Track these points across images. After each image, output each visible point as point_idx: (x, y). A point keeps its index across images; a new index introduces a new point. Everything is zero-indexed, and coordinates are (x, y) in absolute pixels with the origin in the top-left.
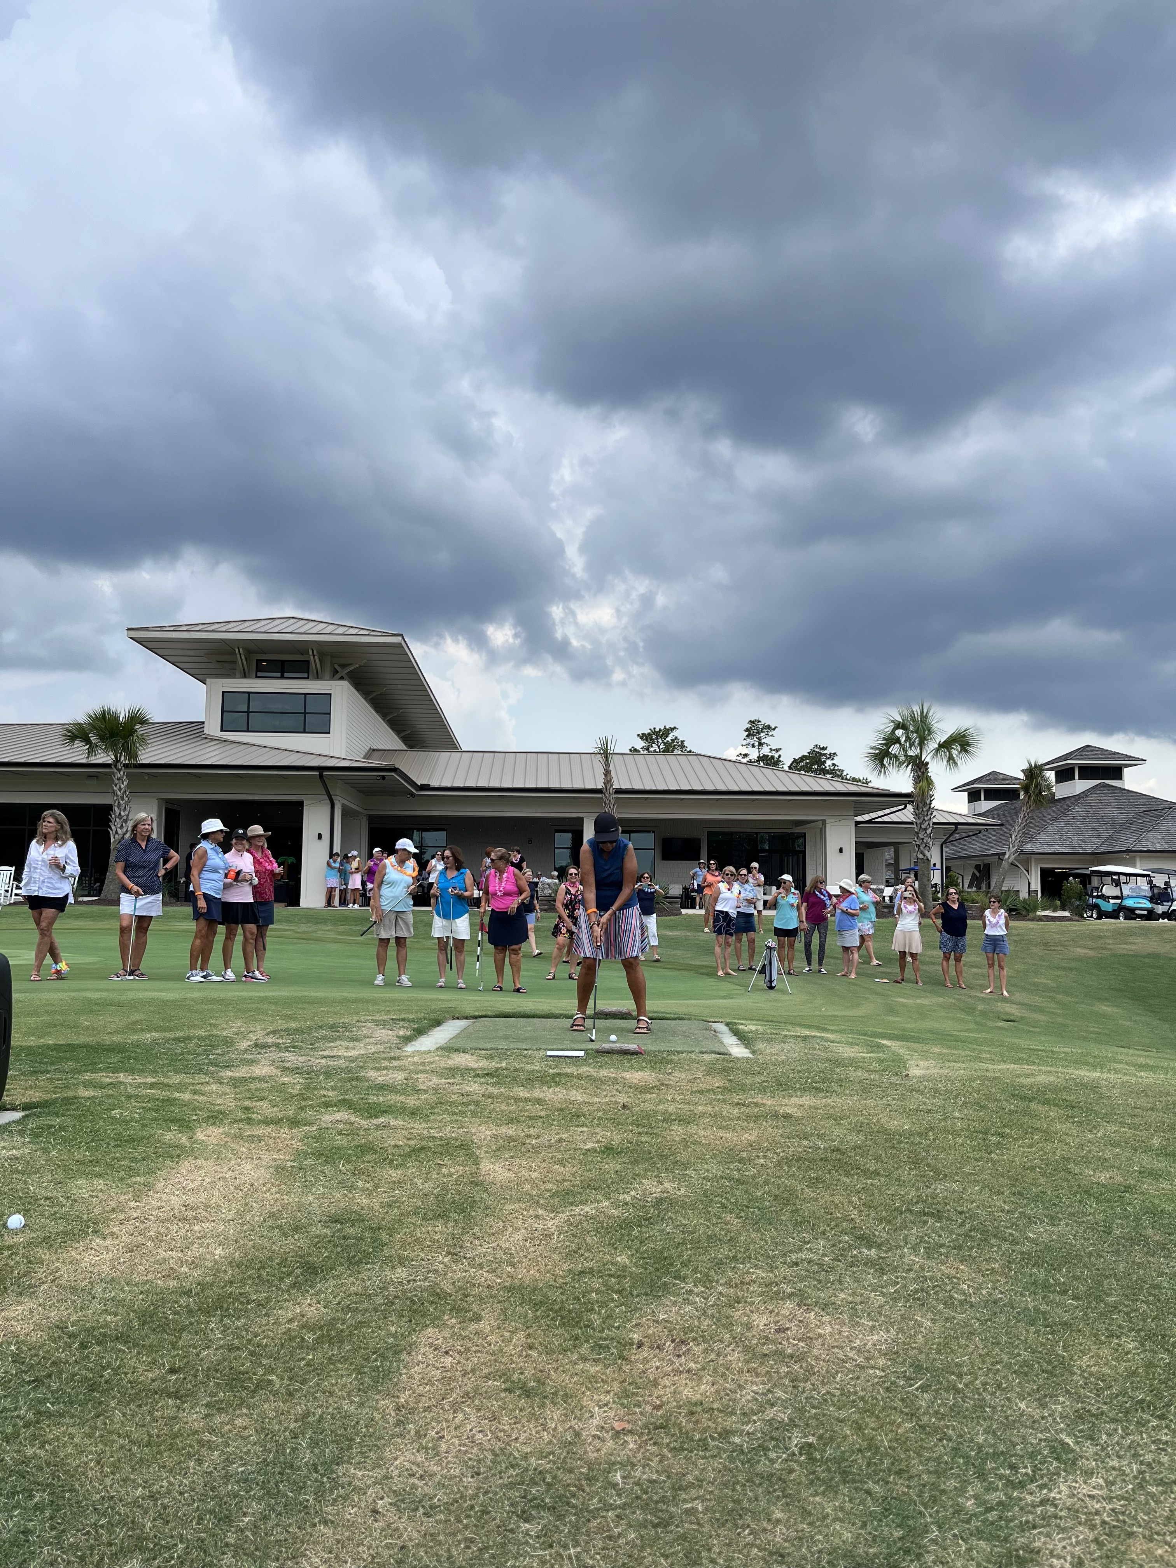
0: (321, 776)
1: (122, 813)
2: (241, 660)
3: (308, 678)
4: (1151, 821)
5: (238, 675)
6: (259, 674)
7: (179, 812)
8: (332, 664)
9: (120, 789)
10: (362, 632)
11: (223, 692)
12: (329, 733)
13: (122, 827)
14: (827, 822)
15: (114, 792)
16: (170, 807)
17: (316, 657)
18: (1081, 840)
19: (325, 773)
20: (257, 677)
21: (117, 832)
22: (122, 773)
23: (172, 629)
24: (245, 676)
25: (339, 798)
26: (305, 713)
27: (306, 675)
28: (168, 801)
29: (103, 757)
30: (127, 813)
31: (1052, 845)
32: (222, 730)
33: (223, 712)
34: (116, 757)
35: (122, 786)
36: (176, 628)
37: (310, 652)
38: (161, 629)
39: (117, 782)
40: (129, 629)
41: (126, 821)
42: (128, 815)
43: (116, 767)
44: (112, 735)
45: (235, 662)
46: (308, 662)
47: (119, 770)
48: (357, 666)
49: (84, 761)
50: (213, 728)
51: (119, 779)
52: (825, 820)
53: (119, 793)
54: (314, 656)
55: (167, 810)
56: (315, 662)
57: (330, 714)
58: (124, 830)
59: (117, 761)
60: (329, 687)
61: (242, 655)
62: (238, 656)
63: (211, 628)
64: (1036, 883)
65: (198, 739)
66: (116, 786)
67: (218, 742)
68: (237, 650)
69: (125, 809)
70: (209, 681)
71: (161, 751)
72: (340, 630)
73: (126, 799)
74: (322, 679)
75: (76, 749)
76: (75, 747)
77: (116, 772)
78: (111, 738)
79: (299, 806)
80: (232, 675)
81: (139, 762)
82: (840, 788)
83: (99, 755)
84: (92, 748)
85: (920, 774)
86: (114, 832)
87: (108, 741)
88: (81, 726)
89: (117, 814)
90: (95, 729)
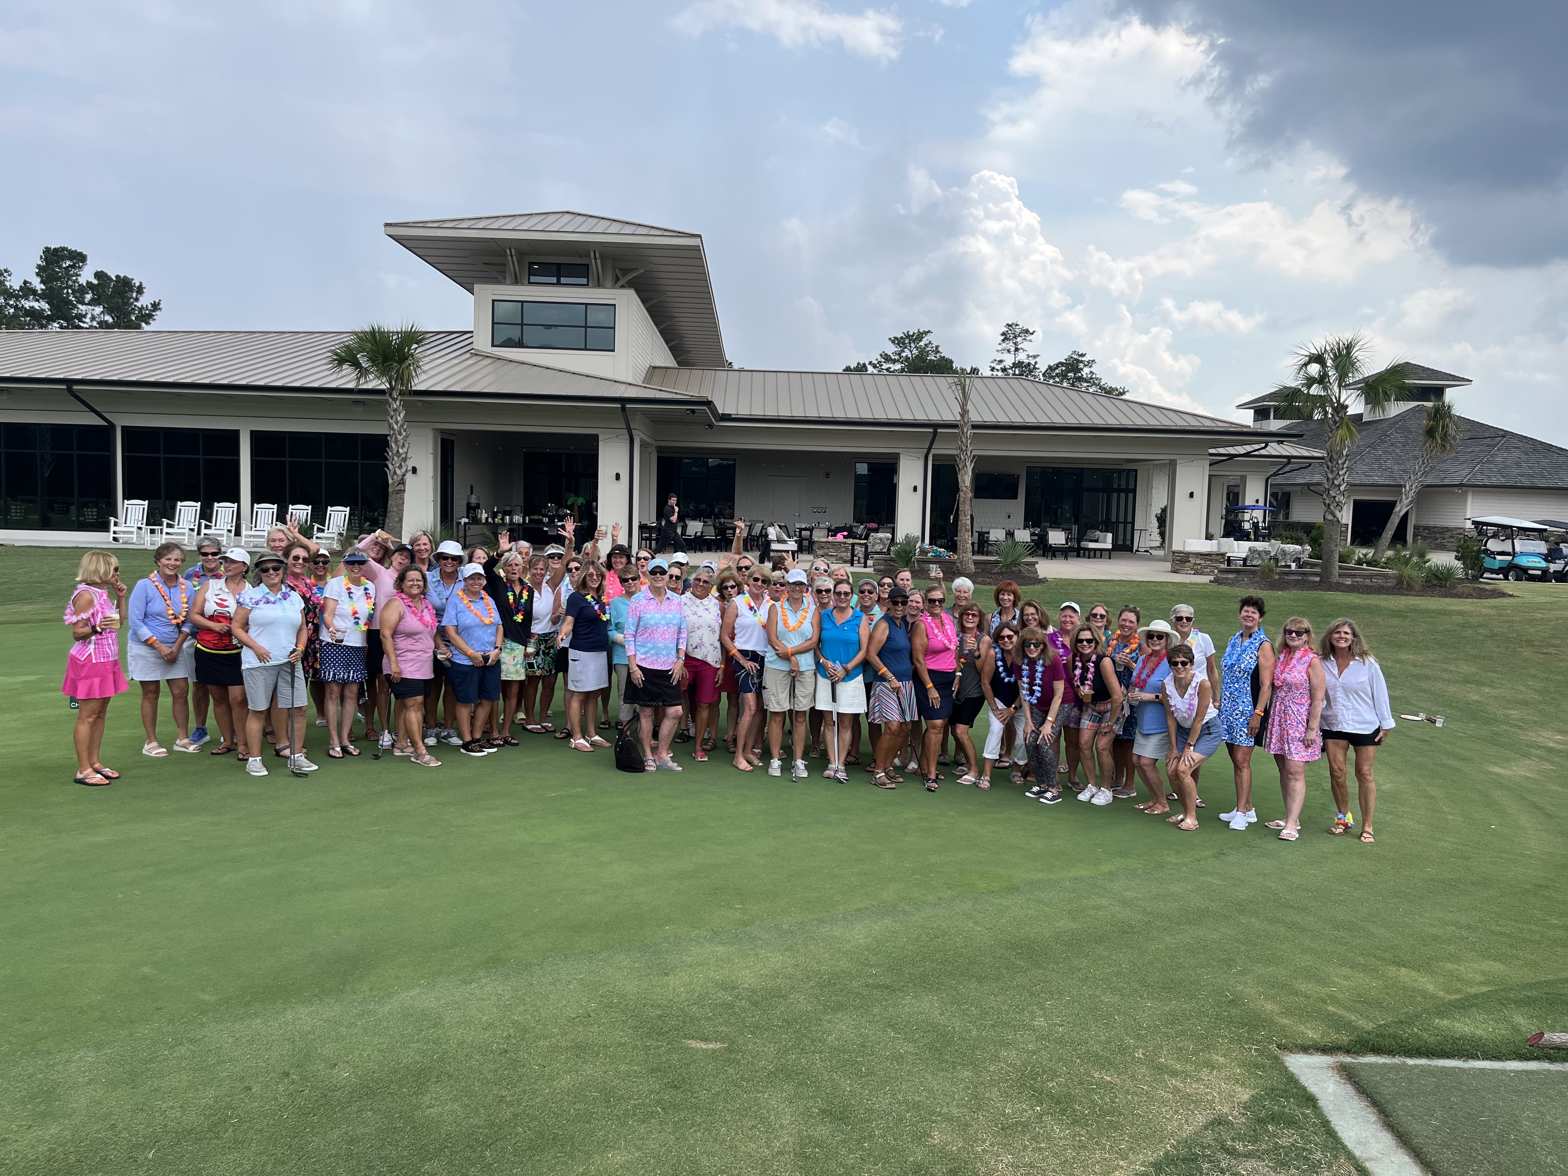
0: (623, 409)
1: (401, 451)
2: (512, 262)
3: (586, 285)
4: (1482, 451)
5: (508, 280)
6: (533, 279)
7: (452, 442)
8: (614, 268)
9: (397, 422)
10: (653, 232)
11: (494, 301)
12: (614, 351)
13: (400, 467)
14: (1178, 462)
15: (390, 425)
16: (446, 437)
17: (599, 261)
18: (1402, 470)
19: (628, 406)
20: (530, 283)
21: (395, 473)
22: (398, 403)
23: (436, 225)
24: (516, 281)
25: (638, 433)
26: (586, 327)
27: (584, 281)
28: (442, 431)
29: (373, 382)
30: (405, 450)
31: (1370, 476)
32: (493, 345)
33: (493, 323)
34: (390, 384)
35: (399, 419)
36: (440, 224)
37: (592, 254)
38: (423, 224)
39: (392, 413)
40: (387, 225)
41: (404, 460)
42: (407, 453)
43: (390, 395)
44: (385, 360)
45: (504, 265)
46: (588, 265)
47: (395, 400)
48: (642, 271)
49: (351, 385)
50: (483, 341)
51: (395, 410)
52: (1175, 460)
53: (396, 427)
54: (595, 258)
55: (443, 441)
56: (595, 265)
57: (614, 328)
58: (404, 470)
59: (392, 388)
60: (613, 297)
61: (514, 258)
62: (510, 258)
63: (480, 225)
64: (1346, 517)
65: (468, 355)
66: (392, 418)
67: (489, 361)
68: (508, 251)
69: (403, 445)
70: (477, 287)
71: (432, 373)
72: (628, 229)
73: (404, 434)
74: (605, 287)
75: (344, 373)
76: (342, 370)
77: (391, 400)
78: (384, 361)
79: (594, 440)
80: (501, 279)
81: (414, 388)
82: (1194, 423)
83: (371, 380)
84: (363, 372)
85: (1337, 419)
86: (392, 472)
87: (380, 366)
88: (347, 347)
89: (395, 451)
90: (364, 350)
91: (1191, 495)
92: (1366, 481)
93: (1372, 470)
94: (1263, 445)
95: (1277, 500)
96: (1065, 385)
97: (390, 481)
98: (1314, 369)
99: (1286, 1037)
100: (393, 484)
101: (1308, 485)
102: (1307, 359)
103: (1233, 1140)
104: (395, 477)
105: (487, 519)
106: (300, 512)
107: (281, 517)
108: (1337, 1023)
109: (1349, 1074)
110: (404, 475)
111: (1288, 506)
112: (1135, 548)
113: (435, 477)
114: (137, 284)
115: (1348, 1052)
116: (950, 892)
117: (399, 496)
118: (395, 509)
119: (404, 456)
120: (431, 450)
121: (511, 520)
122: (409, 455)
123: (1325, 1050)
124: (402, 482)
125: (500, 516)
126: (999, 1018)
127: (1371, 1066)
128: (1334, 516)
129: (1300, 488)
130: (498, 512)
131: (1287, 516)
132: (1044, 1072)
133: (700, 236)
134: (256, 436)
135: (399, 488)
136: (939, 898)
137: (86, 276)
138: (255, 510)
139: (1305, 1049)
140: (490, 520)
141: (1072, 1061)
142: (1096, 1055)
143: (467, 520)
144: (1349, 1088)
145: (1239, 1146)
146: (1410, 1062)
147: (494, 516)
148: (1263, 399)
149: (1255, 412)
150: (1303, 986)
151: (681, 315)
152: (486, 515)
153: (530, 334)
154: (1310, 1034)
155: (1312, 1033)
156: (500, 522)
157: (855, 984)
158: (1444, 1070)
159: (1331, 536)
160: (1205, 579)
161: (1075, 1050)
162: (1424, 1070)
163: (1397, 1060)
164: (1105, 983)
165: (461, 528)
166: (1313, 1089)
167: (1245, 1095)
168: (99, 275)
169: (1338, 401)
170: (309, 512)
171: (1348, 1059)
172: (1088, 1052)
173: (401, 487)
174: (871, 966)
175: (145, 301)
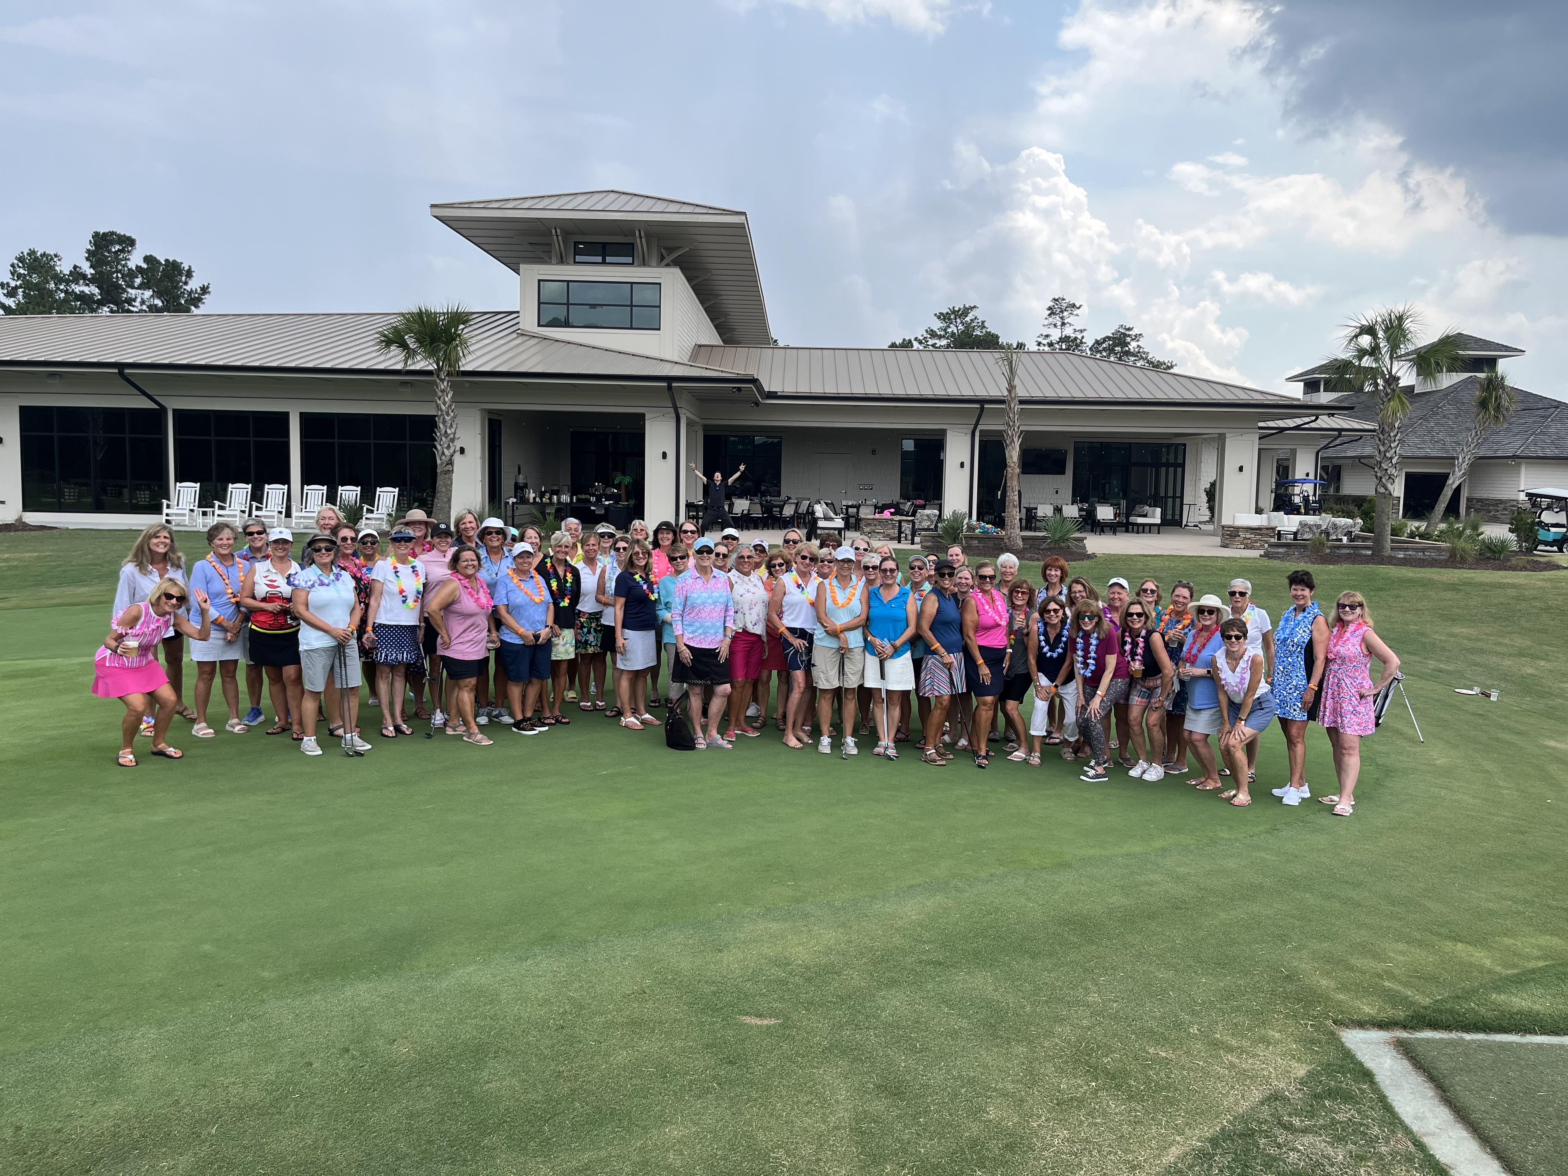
0: (669, 387)
1: (449, 431)
2: (557, 242)
4: (1535, 422)
5: (554, 261)
6: (578, 258)
7: (500, 421)
8: (659, 247)
9: (445, 403)
10: (698, 210)
11: (539, 281)
12: (659, 329)
13: (449, 447)
14: (1227, 436)
15: (438, 406)
16: (493, 417)
17: (643, 239)
18: (1454, 442)
19: (674, 384)
20: (574, 262)
21: (443, 453)
22: (445, 383)
23: (482, 205)
24: (562, 261)
25: (684, 411)
26: (631, 306)
27: (630, 260)
28: (490, 412)
29: (421, 363)
30: (453, 430)
31: (1422, 448)
32: (539, 325)
33: (539, 303)
34: (438, 365)
35: (447, 399)
36: (485, 204)
37: (637, 233)
38: (468, 205)
39: (440, 394)
40: (433, 206)
41: (452, 440)
42: (455, 433)
43: (438, 376)
44: (433, 341)
45: (550, 245)
46: (633, 243)
47: (442, 380)
48: (688, 249)
49: (399, 367)
50: (529, 321)
51: (443, 391)
52: (1224, 434)
53: (443, 408)
54: (641, 237)
55: (490, 421)
56: (641, 244)
57: (660, 306)
59: (440, 369)
60: (659, 275)
61: (560, 237)
62: (555, 237)
63: (526, 205)
64: (1398, 489)
65: (514, 335)
66: (439, 399)
67: (535, 341)
68: (553, 231)
69: (451, 426)
70: (522, 267)
71: (478, 353)
72: (673, 208)
73: (452, 414)
74: (650, 266)
75: (392, 354)
76: (390, 352)
77: (438, 381)
78: (432, 343)
79: (639, 421)
80: (546, 259)
81: (462, 369)
82: (1243, 397)
83: (418, 361)
84: (410, 353)
85: (1389, 391)
86: (440, 453)
87: (428, 347)
88: (395, 328)
89: (443, 432)
90: (412, 332)
91: (1241, 469)
92: (1419, 453)
93: (1424, 442)
94: (1314, 418)
95: (1327, 474)
96: (1112, 359)
97: (439, 462)
98: (1365, 341)
99: (1342, 1012)
100: (442, 464)
101: (1359, 458)
102: (1358, 330)
103: (1290, 1115)
104: (444, 457)
105: (534, 498)
106: (350, 493)
107: (331, 498)
108: (1393, 999)
109: (1405, 1049)
110: (452, 456)
111: (1339, 479)
112: (1184, 523)
113: (483, 457)
114: (186, 268)
115: (1405, 1027)
116: (1002, 868)
117: (447, 476)
118: (444, 489)
119: (452, 436)
120: (478, 430)
121: (559, 499)
122: (457, 436)
123: (1382, 1025)
124: (450, 463)
125: (547, 496)
126: (1052, 994)
127: (1428, 1041)
128: (1386, 489)
129: (1351, 461)
130: (545, 492)
131: (1338, 489)
132: (1099, 1047)
133: (744, 214)
134: (305, 418)
135: (447, 468)
136: (992, 875)
137: (135, 260)
138: (305, 491)
139: (1361, 1025)
140: (538, 500)
141: (1127, 1037)
142: (1151, 1031)
143: (515, 500)
144: (1406, 1064)
145: (1296, 1121)
146: (1468, 1037)
147: (542, 495)
148: (1313, 371)
149: (1305, 385)
150: (1359, 962)
151: (722, 293)
152: (534, 495)
153: (575, 314)
154: (1367, 1009)
155: (1368, 1009)
156: (548, 501)
157: (909, 960)
158: (1502, 1046)
159: (1383, 509)
160: (1255, 553)
161: (1130, 1025)
162: (1481, 1045)
163: (1454, 1035)
164: (1159, 959)
165: (509, 508)
166: (1369, 1064)
167: (1301, 1071)
168: (148, 259)
169: (1390, 373)
170: (359, 493)
171: (1404, 1035)
172: (1142, 1028)
173: (449, 467)
174: (925, 942)
175: (194, 285)
